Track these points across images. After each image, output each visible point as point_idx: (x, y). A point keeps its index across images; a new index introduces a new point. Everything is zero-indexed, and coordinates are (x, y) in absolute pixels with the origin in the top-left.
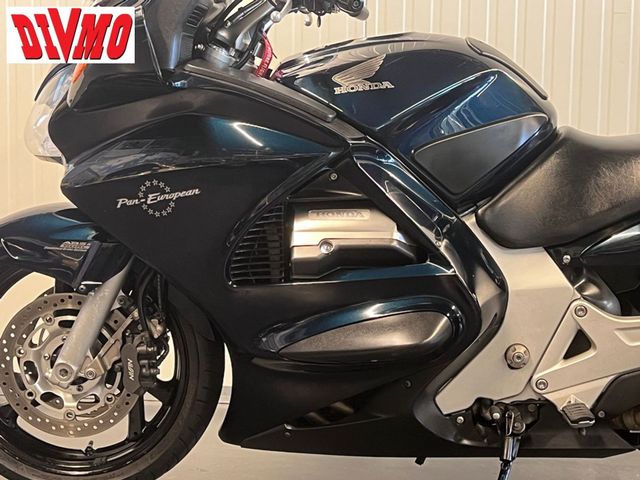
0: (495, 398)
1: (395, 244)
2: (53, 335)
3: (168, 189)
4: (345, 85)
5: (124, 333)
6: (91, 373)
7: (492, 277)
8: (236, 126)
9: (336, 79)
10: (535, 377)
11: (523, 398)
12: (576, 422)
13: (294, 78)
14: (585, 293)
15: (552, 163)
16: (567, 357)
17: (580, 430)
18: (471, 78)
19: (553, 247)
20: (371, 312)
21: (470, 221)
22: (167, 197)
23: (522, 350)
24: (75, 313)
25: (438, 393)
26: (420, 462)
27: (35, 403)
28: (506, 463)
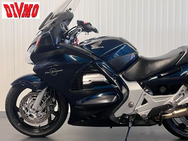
0: (127, 114)
1: (105, 81)
2: (31, 102)
3: (56, 70)
4: (94, 47)
5: (47, 101)
6: (40, 110)
7: (126, 88)
8: (71, 56)
9: (92, 46)
10: (135, 109)
11: (133, 114)
12: (144, 118)
13: (83, 46)
14: (146, 91)
15: (138, 63)
16: (142, 104)
17: (145, 120)
18: (120, 45)
19: (139, 81)
20: (100, 95)
21: (121, 76)
22: (56, 71)
23: (132, 103)
24: (36, 97)
25: (114, 113)
26: (111, 128)
27: (28, 117)
28: (129, 128)
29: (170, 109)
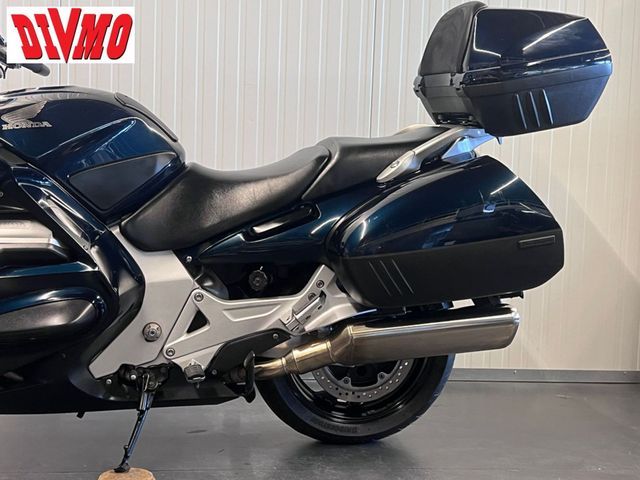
0: (136, 364)
1: (51, 247)
4: (11, 123)
9: (4, 118)
10: (166, 347)
11: (157, 363)
12: (191, 378)
16: (189, 331)
17: (195, 384)
19: (180, 250)
23: (156, 327)
25: (90, 363)
26: (80, 416)
28: (142, 413)
29: (284, 345)
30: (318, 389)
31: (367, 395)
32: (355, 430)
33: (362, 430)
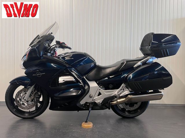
0: (88, 102)
1: (74, 81)
2: (24, 95)
4: (67, 58)
5: (34, 94)
6: (29, 100)
7: (88, 85)
8: (52, 64)
9: (65, 58)
10: (94, 99)
11: (92, 102)
12: (99, 105)
13: (60, 57)
14: (100, 87)
15: (96, 69)
16: (98, 96)
18: (85, 58)
19: (96, 81)
20: (71, 90)
21: (85, 77)
22: (40, 74)
23: (92, 95)
24: (27, 91)
25: (80, 101)
26: (78, 112)
27: (21, 105)
28: (90, 111)
29: (116, 99)
30: (122, 107)
31: (132, 109)
32: (130, 115)
33: (131, 116)
